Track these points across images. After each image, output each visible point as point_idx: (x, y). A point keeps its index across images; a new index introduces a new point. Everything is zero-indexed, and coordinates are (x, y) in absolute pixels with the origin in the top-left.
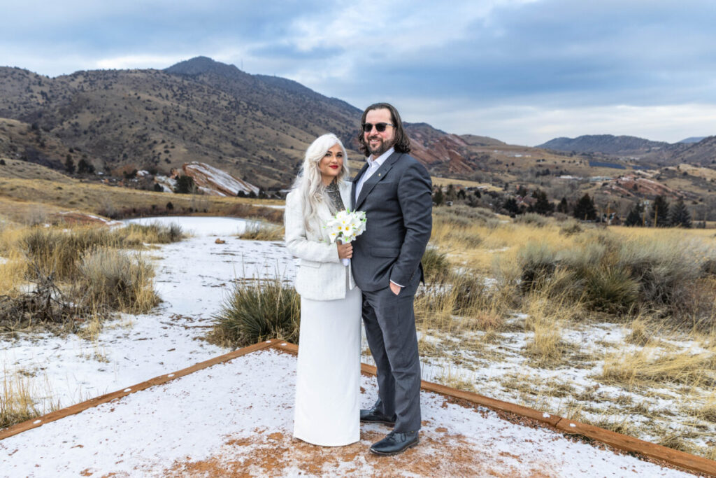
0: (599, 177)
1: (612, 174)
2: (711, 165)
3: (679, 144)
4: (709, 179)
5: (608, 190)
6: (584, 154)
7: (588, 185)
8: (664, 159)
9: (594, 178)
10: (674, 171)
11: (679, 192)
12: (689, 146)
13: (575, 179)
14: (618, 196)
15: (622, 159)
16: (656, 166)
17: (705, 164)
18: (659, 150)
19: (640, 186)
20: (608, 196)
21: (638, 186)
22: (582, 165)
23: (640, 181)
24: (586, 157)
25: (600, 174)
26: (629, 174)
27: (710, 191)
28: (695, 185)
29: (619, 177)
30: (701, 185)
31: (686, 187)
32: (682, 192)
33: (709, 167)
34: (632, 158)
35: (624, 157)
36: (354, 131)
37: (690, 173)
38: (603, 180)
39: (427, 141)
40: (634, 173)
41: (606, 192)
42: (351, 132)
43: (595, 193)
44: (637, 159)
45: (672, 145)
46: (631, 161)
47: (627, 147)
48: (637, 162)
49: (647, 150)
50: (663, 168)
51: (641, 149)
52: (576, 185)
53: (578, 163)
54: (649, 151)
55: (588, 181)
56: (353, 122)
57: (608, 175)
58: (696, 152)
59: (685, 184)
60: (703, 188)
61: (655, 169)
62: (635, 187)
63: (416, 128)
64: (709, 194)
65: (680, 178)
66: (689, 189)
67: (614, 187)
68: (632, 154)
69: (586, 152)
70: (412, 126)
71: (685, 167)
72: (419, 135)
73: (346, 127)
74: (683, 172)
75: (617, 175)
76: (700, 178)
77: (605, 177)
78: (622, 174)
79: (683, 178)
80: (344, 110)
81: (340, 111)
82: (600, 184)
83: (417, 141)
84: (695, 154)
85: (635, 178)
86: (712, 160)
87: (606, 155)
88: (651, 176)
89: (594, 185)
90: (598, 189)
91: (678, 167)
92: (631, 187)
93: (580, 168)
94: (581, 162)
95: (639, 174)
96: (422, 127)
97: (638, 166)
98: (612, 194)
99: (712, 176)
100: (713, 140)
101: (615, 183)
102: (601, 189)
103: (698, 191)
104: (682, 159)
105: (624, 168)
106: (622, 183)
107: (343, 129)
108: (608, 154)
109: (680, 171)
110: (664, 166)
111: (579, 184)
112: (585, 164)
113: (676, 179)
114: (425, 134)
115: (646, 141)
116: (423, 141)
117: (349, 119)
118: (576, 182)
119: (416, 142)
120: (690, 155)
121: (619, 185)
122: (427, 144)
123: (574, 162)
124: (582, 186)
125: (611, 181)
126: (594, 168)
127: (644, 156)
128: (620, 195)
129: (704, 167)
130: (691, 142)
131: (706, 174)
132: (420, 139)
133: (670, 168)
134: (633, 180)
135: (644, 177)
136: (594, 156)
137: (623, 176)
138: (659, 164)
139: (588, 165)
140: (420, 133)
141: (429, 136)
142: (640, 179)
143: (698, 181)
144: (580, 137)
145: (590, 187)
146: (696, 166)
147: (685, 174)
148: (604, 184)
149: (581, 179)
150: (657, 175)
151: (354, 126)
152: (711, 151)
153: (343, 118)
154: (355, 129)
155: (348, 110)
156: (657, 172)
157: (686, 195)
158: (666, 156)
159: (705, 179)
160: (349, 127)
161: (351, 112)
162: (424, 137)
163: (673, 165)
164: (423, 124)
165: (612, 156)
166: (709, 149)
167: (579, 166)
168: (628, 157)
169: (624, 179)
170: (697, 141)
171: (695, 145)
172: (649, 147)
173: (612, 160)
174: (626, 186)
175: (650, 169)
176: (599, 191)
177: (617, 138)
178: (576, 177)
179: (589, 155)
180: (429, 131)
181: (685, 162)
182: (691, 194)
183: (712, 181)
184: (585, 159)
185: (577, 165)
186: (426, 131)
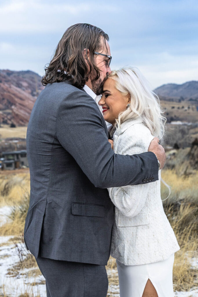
6: (191, 100)
13: (185, 125)
22: (191, 111)
24: (194, 102)
39: (35, 91)
52: (186, 131)
53: (186, 108)
55: (196, 126)
63: (21, 76)
70: (16, 75)
72: (25, 84)
83: (24, 90)
93: (189, 113)
94: (189, 108)
96: (27, 75)
111: (188, 130)
112: (193, 109)
114: (31, 82)
116: (30, 91)
118: (186, 127)
119: (23, 92)
122: (35, 93)
123: (183, 107)
124: (192, 131)
132: (27, 88)
139: (195, 110)
140: (26, 81)
141: (36, 85)
144: (187, 83)
149: (190, 124)
162: (30, 86)
164: (28, 72)
167: (188, 111)
178: (186, 123)
179: (196, 100)
184: (193, 104)
185: (186, 110)
186: (32, 79)
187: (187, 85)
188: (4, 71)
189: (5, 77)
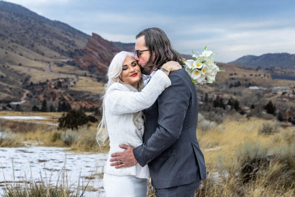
0: (279, 87)
1: (289, 85)
5: (287, 98)
6: (267, 69)
7: (271, 94)
9: (275, 88)
13: (261, 90)
14: (294, 103)
22: (266, 78)
24: (269, 71)
25: (280, 85)
36: (76, 50)
38: (282, 90)
41: (284, 99)
42: (73, 51)
43: (277, 101)
52: (262, 95)
53: (262, 76)
55: (270, 91)
56: (74, 42)
57: (286, 86)
67: (291, 96)
69: (269, 66)
73: (69, 47)
75: (293, 86)
77: (284, 87)
80: (66, 31)
81: (63, 33)
82: (280, 93)
87: (284, 70)
89: (276, 94)
90: (278, 97)
93: (264, 80)
94: (265, 76)
98: (289, 101)
101: (291, 92)
102: (281, 97)
107: (66, 48)
108: (286, 69)
111: (264, 94)
112: (268, 77)
118: (262, 91)
121: (294, 94)
123: (260, 75)
124: (266, 95)
125: (289, 91)
126: (275, 80)
136: (275, 70)
139: (270, 77)
144: (264, 55)
145: (273, 96)
148: (284, 93)
149: (265, 89)
153: (66, 38)
154: (77, 48)
155: (70, 32)
160: (71, 46)
161: (72, 33)
165: (288, 70)
167: (264, 78)
173: (289, 73)
176: (280, 99)
177: (292, 55)
178: (262, 88)
179: (271, 70)
184: (268, 73)
185: (262, 78)
188: (116, 43)
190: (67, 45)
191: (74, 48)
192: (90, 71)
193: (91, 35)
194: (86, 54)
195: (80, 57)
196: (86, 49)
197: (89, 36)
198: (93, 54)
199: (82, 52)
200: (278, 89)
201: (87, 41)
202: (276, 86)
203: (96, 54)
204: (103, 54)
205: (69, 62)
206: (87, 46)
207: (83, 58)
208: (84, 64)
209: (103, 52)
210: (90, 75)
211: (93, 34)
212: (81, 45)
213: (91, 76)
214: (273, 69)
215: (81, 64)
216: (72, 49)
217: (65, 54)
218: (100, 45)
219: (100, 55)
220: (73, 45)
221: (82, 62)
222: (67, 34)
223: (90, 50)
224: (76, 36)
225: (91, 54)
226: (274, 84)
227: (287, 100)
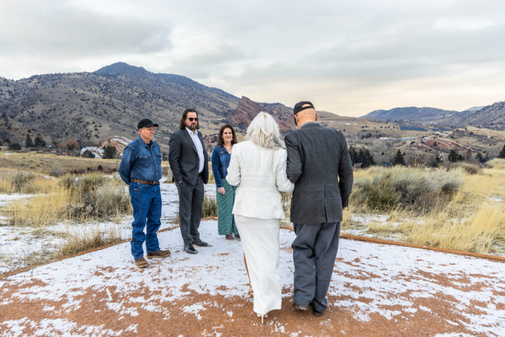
0: (408, 138)
1: (417, 135)
2: (491, 127)
3: (465, 112)
4: (489, 137)
5: (415, 147)
6: (396, 121)
7: (400, 143)
8: (455, 123)
9: (404, 138)
10: (463, 131)
11: (467, 146)
12: (473, 113)
13: (390, 140)
14: (423, 151)
15: (424, 124)
16: (449, 128)
17: (486, 126)
18: (451, 117)
19: (439, 143)
20: (415, 151)
21: (437, 143)
22: (395, 129)
23: (439, 140)
24: (398, 123)
25: (409, 136)
26: (430, 135)
27: (490, 145)
28: (480, 141)
29: (423, 137)
30: (484, 141)
31: (472, 143)
32: (470, 146)
33: (489, 128)
34: (432, 123)
35: (425, 123)
36: (229, 111)
37: (475, 133)
38: (411, 140)
39: (281, 116)
40: (434, 134)
41: (413, 148)
42: (226, 111)
43: (406, 149)
44: (435, 124)
45: (461, 113)
46: (431, 125)
47: (427, 116)
48: (436, 126)
49: (443, 117)
50: (455, 130)
51: (438, 116)
52: (392, 144)
53: (392, 128)
54: (443, 118)
55: (400, 141)
57: (414, 136)
58: (479, 117)
59: (472, 141)
60: (485, 143)
61: (449, 130)
62: (435, 144)
64: (490, 147)
65: (468, 136)
66: (474, 144)
67: (420, 145)
68: (432, 120)
69: (399, 119)
71: (471, 129)
72: (275, 112)
73: (223, 108)
74: (470, 132)
75: (421, 136)
76: (483, 136)
77: (412, 138)
78: (425, 135)
79: (470, 136)
80: (221, 95)
81: (218, 97)
82: (409, 143)
84: (477, 119)
85: (434, 138)
86: (491, 123)
87: (412, 122)
88: (446, 135)
89: (405, 143)
90: (407, 146)
91: (466, 128)
92: (432, 144)
93: (394, 131)
94: (394, 127)
95: (437, 135)
96: (277, 106)
97: (437, 128)
98: (418, 150)
99: (492, 135)
100: (491, 108)
101: (420, 141)
102: (410, 146)
103: (482, 145)
104: (469, 122)
105: (426, 131)
106: (425, 141)
108: (414, 121)
109: (467, 131)
110: (456, 128)
111: (393, 143)
112: (397, 128)
113: (465, 137)
114: (279, 111)
115: (441, 110)
116: (278, 116)
117: (225, 102)
118: (391, 142)
120: (474, 119)
121: (423, 143)
122: (282, 118)
123: (389, 127)
124: (396, 144)
125: (418, 141)
126: (404, 131)
127: (441, 121)
128: (424, 150)
129: (485, 128)
130: (474, 110)
131: (487, 133)
132: (276, 114)
133: (460, 129)
134: (433, 139)
135: (441, 136)
136: (404, 122)
137: (426, 136)
138: (452, 127)
139: (399, 129)
140: (276, 110)
141: (283, 112)
142: (438, 138)
143: (481, 138)
145: (402, 145)
146: (479, 127)
147: (471, 133)
148: (412, 143)
149: (395, 139)
150: (451, 134)
151: (229, 107)
152: (490, 116)
153: (221, 101)
154: (229, 109)
155: (224, 96)
156: (451, 133)
157: (473, 149)
158: (457, 121)
159: (486, 136)
160: (225, 108)
163: (462, 127)
164: (278, 104)
165: (417, 122)
166: (487, 115)
168: (428, 122)
169: (426, 138)
170: (479, 109)
171: (478, 112)
172: (445, 115)
173: (417, 125)
174: (428, 143)
175: (445, 131)
176: (408, 148)
177: (420, 109)
178: (391, 138)
179: (400, 122)
180: (283, 109)
181: (471, 124)
182: (477, 148)
183: (492, 138)
184: (397, 125)
186: (280, 108)
187: (393, 110)
188: (262, 103)
189: (262, 108)
190: (222, 106)
191: (228, 109)
192: (240, 127)
193: (241, 98)
194: (237, 114)
195: (232, 116)
196: (237, 110)
197: (239, 98)
198: (243, 113)
199: (234, 112)
200: (407, 139)
201: (238, 103)
202: (405, 136)
203: (246, 113)
204: (251, 113)
205: (223, 120)
206: (238, 107)
207: (235, 117)
208: (236, 122)
209: (251, 111)
210: (240, 130)
211: (243, 97)
212: (233, 106)
213: (241, 132)
214: (402, 121)
215: (233, 121)
216: (226, 110)
217: (220, 114)
218: (248, 106)
219: (248, 114)
220: (226, 106)
221: (234, 120)
222: (222, 98)
223: (241, 110)
224: (229, 99)
225: (241, 114)
226: (404, 135)
227: (416, 149)
